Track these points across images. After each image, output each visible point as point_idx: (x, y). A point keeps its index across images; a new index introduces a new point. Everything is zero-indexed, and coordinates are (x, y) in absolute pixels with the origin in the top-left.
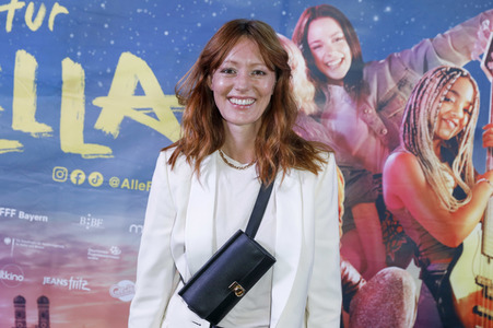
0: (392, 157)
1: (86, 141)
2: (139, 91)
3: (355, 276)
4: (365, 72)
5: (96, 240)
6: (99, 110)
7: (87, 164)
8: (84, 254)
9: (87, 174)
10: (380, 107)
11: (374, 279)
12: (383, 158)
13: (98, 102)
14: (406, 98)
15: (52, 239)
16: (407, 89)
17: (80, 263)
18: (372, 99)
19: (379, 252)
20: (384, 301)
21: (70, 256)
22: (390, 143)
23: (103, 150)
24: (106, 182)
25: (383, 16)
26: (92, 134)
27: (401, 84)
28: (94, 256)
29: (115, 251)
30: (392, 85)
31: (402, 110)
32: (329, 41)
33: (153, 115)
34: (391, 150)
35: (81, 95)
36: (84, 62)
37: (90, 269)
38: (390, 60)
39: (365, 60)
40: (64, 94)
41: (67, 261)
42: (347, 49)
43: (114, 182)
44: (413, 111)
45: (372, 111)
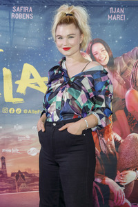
0: (128, 92)
1: (14, 97)
2: (32, 77)
3: (119, 138)
4: (114, 62)
5: (20, 134)
6: (18, 85)
7: (15, 106)
8: (17, 139)
9: (15, 110)
10: (122, 74)
11: (126, 139)
12: (125, 93)
13: (17, 82)
14: (131, 69)
15: (4, 135)
16: (131, 66)
17: (15, 143)
18: (118, 71)
19: (127, 128)
20: (131, 147)
21: (11, 141)
22: (127, 87)
23: (20, 100)
24: (22, 112)
25: (119, 40)
26: (16, 95)
27: (129, 64)
28: (20, 140)
29: (28, 137)
30: (125, 65)
31: (130, 74)
32: (100, 52)
33: (37, 85)
34: (128, 89)
35: (10, 81)
36: (10, 68)
37: (19, 145)
38: (123, 56)
39: (114, 57)
40: (4, 81)
41: (11, 142)
42: (107, 54)
43: (25, 111)
44: (134, 74)
45: (119, 75)
